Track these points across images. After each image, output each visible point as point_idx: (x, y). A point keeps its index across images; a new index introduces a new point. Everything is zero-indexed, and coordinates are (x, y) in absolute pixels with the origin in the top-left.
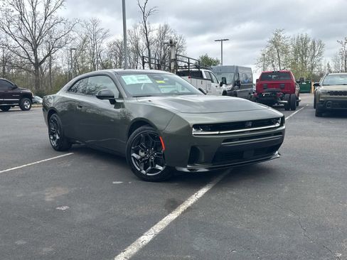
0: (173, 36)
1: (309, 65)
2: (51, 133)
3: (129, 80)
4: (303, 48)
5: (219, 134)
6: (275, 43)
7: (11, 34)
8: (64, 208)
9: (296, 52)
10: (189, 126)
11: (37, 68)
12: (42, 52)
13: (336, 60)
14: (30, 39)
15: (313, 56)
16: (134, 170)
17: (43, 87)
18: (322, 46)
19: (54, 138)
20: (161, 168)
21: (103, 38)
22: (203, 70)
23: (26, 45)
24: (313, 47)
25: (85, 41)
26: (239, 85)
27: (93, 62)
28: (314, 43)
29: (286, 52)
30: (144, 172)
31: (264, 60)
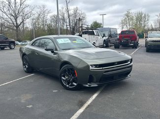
0: (80, 12)
1: (143, 25)
2: (24, 65)
3: (60, 41)
4: (140, 18)
5: (102, 69)
6: (127, 15)
7: (5, 13)
8: (30, 106)
9: (137, 19)
10: (88, 65)
11: (17, 28)
12: (19, 21)
13: (155, 23)
14: (14, 15)
15: (145, 21)
16: (63, 85)
17: (20, 37)
18: (149, 16)
19: (25, 67)
20: (75, 84)
21: (48, 13)
22: (94, 31)
23: (12, 17)
24: (145, 17)
25: (39, 15)
26: (111, 37)
27: (43, 25)
28: (145, 15)
29: (133, 20)
30: (67, 86)
31: (123, 23)
